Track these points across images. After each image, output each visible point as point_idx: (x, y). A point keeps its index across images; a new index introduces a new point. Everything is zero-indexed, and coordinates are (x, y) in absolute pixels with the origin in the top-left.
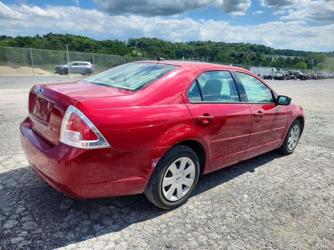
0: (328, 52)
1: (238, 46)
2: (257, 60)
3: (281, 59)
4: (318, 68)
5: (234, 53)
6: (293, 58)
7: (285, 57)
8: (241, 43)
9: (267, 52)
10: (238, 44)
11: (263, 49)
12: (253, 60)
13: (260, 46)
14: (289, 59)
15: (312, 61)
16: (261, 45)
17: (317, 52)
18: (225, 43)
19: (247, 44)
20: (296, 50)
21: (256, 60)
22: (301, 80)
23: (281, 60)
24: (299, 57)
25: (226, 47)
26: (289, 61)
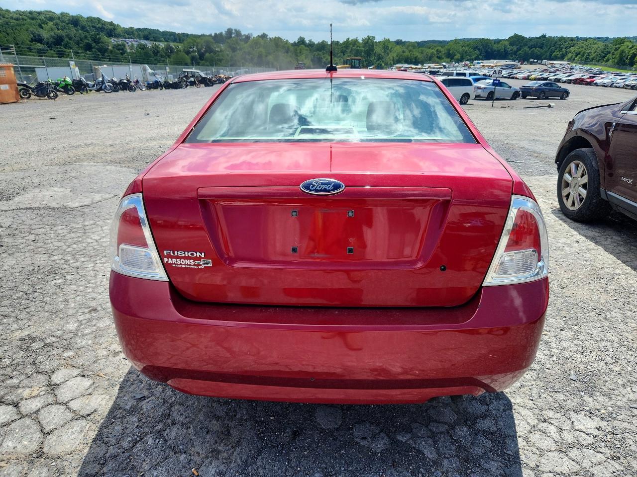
0: (213, 35)
1: (42, 17)
2: (97, 49)
3: (143, 47)
4: (208, 63)
5: (39, 35)
6: (162, 45)
7: (149, 44)
8: (46, 11)
9: (111, 33)
10: (39, 13)
11: (100, 25)
12: (89, 50)
13: (91, 20)
14: (157, 47)
15: (194, 52)
16: (94, 18)
17: (197, 34)
18: (8, 11)
19: (62, 14)
20: (162, 30)
21: (93, 50)
22: (205, 86)
23: (143, 49)
24: (172, 45)
25: (14, 21)
26: (158, 52)
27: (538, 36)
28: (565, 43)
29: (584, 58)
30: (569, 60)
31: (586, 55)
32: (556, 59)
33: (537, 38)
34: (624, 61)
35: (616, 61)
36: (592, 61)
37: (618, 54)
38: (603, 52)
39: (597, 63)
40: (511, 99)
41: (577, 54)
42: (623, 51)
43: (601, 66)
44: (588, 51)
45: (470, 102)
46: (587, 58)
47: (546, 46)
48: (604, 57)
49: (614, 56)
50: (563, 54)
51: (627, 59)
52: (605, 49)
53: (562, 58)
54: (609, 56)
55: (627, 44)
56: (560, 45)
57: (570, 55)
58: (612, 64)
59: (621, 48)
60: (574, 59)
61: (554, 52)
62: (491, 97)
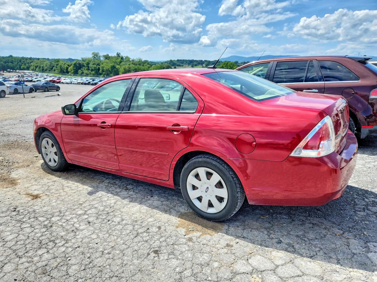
27: (7, 56)
28: (27, 60)
29: (41, 69)
30: (32, 70)
31: (41, 67)
32: (24, 69)
33: (7, 57)
34: (63, 71)
35: (59, 71)
36: (46, 70)
37: (59, 67)
38: (50, 66)
39: (49, 72)
40: (29, 93)
41: (36, 67)
42: (61, 66)
43: (52, 73)
44: (42, 65)
45: (6, 96)
46: (43, 69)
47: (15, 62)
48: (52, 69)
49: (57, 68)
50: (27, 67)
51: (64, 69)
52: (51, 64)
53: (28, 69)
54: (54, 68)
55: (61, 62)
56: (24, 62)
57: (32, 67)
58: (58, 72)
59: (60, 64)
60: (35, 70)
61: (21, 65)
62: (16, 92)
